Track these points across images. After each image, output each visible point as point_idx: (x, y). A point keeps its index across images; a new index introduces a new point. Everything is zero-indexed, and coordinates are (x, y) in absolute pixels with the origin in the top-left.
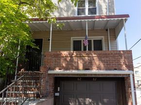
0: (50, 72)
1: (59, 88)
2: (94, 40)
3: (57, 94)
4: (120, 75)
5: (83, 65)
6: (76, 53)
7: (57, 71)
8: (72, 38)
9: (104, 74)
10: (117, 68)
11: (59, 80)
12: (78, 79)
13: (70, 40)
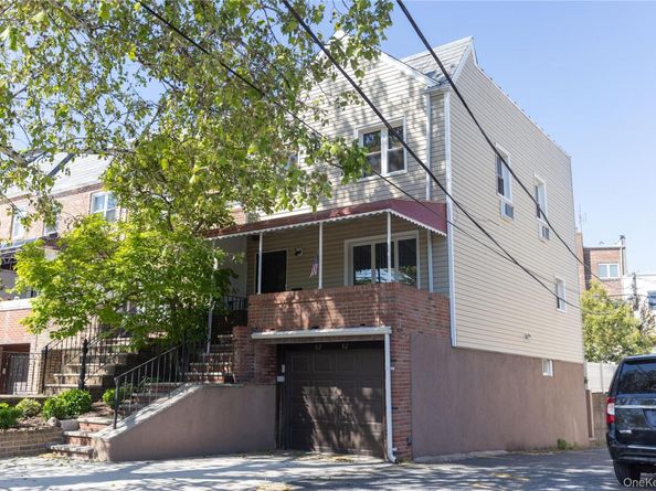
0: (255, 336)
1: (283, 366)
2: (399, 242)
3: (281, 379)
4: (370, 336)
5: (310, 318)
6: (299, 296)
7: (268, 333)
8: (346, 242)
9: (343, 337)
10: (365, 321)
11: (283, 350)
12: (316, 348)
13: (343, 248)
